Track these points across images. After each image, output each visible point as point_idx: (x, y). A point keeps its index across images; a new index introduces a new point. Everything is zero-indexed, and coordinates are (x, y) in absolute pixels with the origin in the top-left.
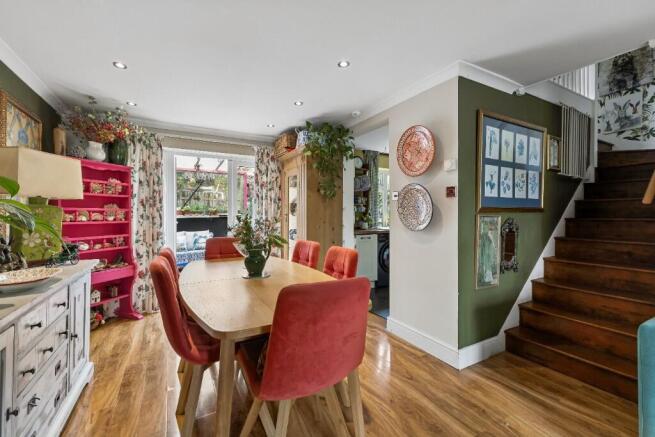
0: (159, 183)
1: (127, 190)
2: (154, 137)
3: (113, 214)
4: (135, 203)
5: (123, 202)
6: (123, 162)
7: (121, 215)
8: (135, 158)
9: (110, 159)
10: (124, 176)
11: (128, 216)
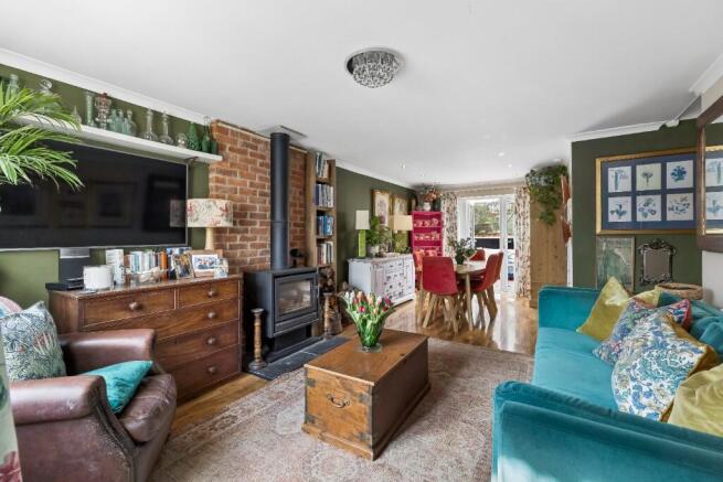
0: (456, 218)
1: (440, 224)
2: (453, 193)
3: (435, 236)
4: (444, 230)
5: (439, 230)
6: (439, 210)
7: (438, 236)
8: (444, 206)
9: (433, 209)
10: (439, 217)
11: (441, 237)
